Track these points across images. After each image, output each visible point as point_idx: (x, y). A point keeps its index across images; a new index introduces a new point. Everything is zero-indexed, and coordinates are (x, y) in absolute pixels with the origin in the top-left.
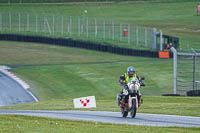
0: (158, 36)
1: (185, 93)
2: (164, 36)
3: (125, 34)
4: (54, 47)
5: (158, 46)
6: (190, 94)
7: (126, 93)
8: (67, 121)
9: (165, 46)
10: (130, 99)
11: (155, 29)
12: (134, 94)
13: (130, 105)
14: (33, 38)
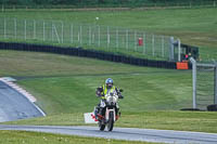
0: (176, 45)
1: (205, 108)
2: (183, 46)
3: (140, 43)
4: (63, 57)
5: (176, 56)
6: (211, 108)
7: (103, 105)
8: (77, 137)
9: (183, 57)
10: (108, 111)
11: (172, 38)
12: (111, 106)
13: (107, 118)
14: (40, 46)
